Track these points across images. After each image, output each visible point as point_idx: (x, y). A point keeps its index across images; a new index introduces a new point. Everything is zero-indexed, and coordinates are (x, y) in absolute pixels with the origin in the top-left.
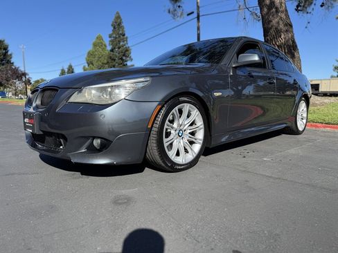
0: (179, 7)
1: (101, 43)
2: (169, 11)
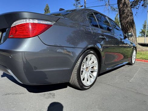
0: (79, 3)
2: (74, 5)
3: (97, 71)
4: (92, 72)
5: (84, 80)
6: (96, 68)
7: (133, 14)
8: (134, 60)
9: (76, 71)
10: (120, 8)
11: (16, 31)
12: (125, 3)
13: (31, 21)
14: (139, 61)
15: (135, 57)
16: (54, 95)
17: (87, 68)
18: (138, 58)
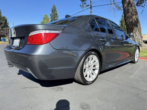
0: (85, 3)
1: (47, 18)
2: (80, 5)
3: (98, 69)
4: (94, 70)
5: (86, 76)
6: (98, 66)
7: (137, 13)
8: (137, 58)
9: (80, 69)
10: (124, 7)
11: (32, 39)
12: (129, 3)
13: (44, 32)
14: (143, 59)
15: (138, 56)
16: (62, 89)
17: (89, 66)
18: (142, 56)
